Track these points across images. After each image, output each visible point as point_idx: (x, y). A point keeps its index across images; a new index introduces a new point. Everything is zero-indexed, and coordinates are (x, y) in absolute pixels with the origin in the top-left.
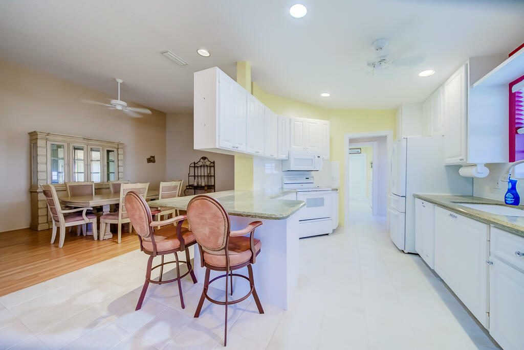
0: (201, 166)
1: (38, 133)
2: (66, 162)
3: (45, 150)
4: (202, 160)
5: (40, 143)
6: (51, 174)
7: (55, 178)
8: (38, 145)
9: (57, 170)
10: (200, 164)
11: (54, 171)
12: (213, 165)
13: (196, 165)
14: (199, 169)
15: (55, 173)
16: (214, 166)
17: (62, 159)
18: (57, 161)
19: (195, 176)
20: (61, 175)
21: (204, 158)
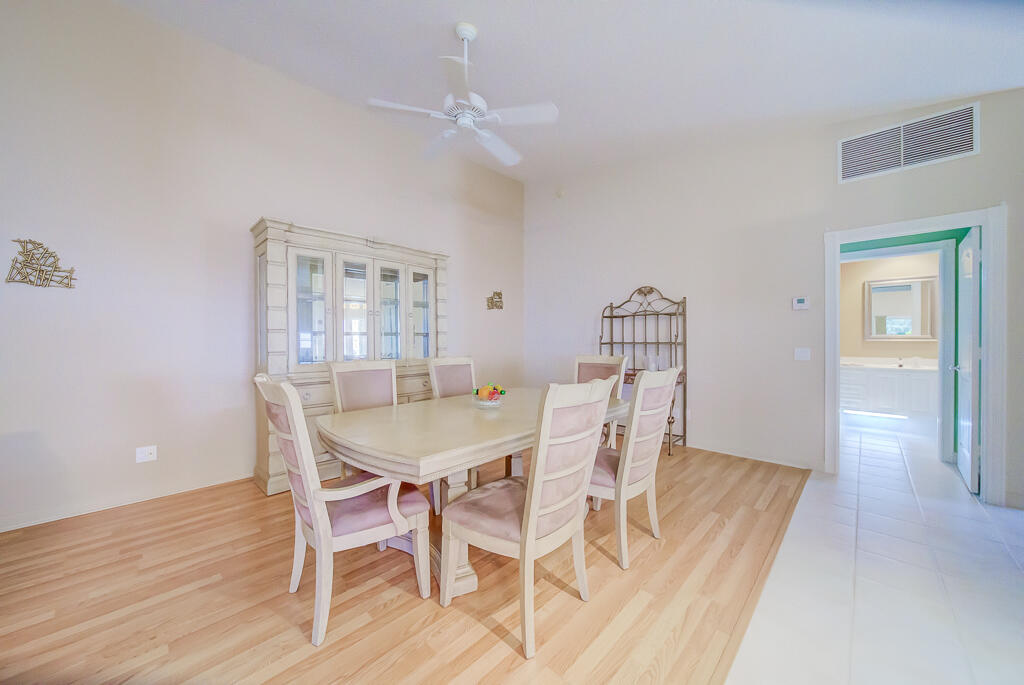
0: (634, 315)
1: (269, 224)
2: (329, 306)
3: (284, 269)
4: (637, 298)
5: (274, 251)
6: (298, 337)
7: (305, 344)
8: (269, 258)
9: (309, 327)
10: (631, 308)
11: (305, 331)
12: (680, 310)
13: (616, 312)
14: (628, 322)
15: (305, 336)
16: (683, 314)
17: (322, 298)
18: (309, 305)
19: (611, 344)
20: (317, 338)
21: (645, 292)
